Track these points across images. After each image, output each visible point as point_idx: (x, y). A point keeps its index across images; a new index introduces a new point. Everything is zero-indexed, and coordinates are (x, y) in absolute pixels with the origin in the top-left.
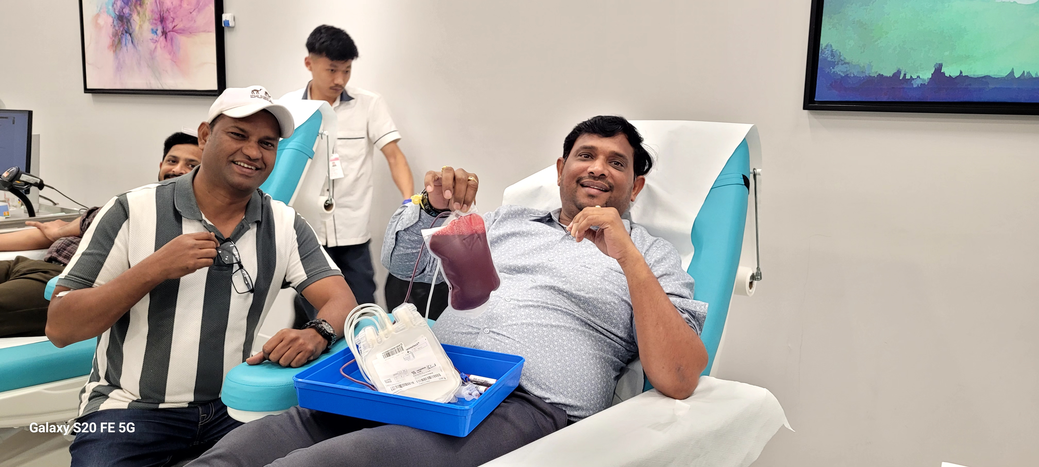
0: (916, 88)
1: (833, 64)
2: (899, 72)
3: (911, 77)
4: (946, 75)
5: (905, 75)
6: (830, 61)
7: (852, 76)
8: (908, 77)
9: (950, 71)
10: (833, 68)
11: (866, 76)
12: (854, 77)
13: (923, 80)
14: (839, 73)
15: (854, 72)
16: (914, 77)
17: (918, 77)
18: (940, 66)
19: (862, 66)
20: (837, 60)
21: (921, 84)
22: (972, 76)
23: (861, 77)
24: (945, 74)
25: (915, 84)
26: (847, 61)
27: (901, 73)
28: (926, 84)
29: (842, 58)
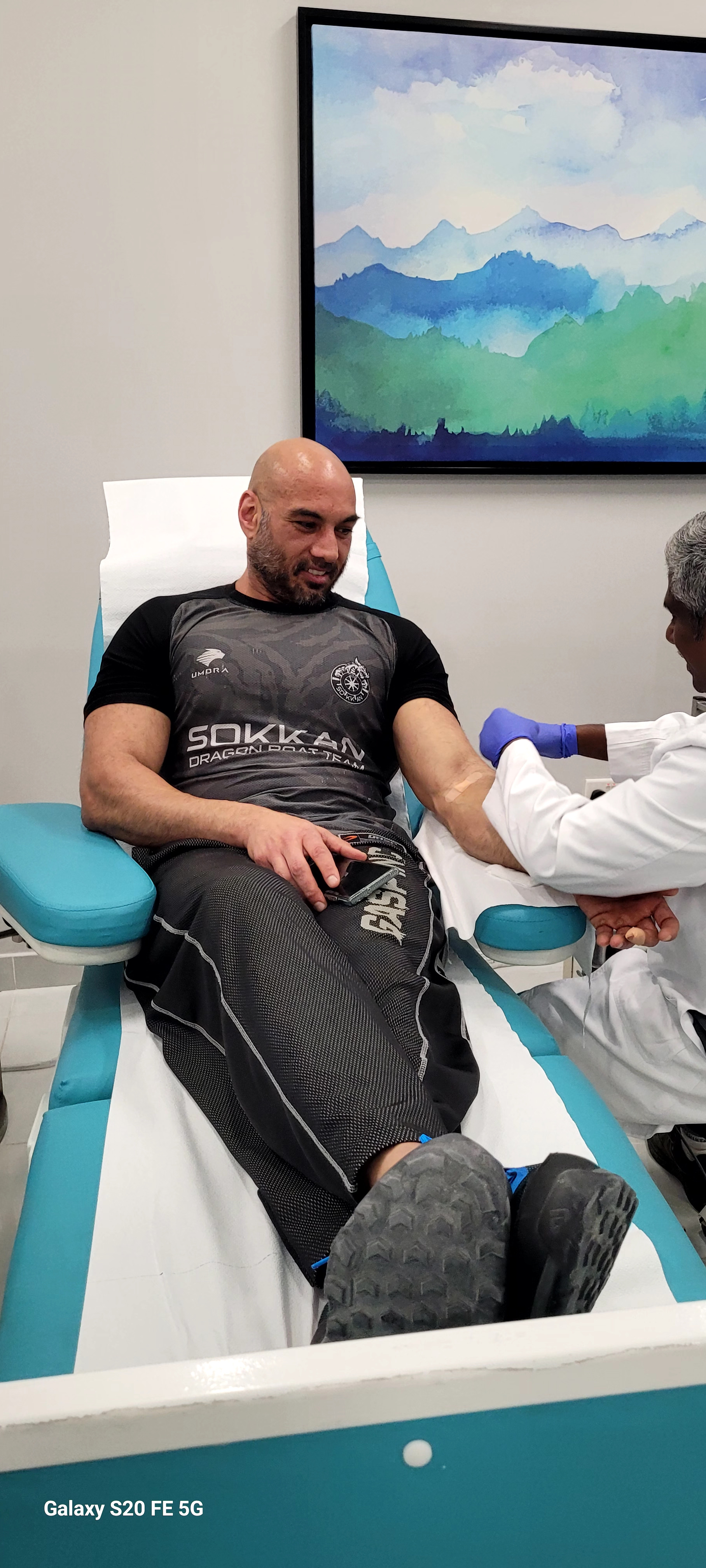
0: (421, 446)
1: (333, 416)
2: (403, 428)
3: (416, 433)
4: (449, 431)
5: (410, 431)
6: (329, 412)
7: (355, 431)
8: (413, 433)
9: (453, 427)
10: (333, 421)
11: (370, 431)
12: (358, 432)
13: (427, 436)
14: (340, 427)
15: (357, 427)
16: (419, 433)
17: (423, 433)
18: (444, 420)
19: (365, 417)
20: (336, 411)
21: (426, 442)
22: (473, 433)
23: (365, 432)
24: (447, 430)
25: (421, 441)
26: (348, 413)
27: (405, 429)
28: (431, 441)
29: (341, 408)
